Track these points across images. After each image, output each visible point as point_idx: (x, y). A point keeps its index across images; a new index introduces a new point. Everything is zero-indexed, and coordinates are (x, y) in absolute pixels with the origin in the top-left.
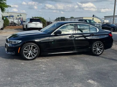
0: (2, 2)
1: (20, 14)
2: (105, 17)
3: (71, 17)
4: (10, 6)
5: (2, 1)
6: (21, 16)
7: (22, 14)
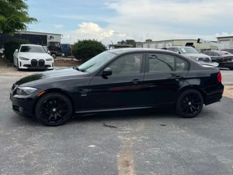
0: (19, 11)
1: (51, 35)
2: (218, 38)
3: (146, 41)
4: (36, 20)
5: (19, 9)
6: (53, 38)
7: (53, 35)
